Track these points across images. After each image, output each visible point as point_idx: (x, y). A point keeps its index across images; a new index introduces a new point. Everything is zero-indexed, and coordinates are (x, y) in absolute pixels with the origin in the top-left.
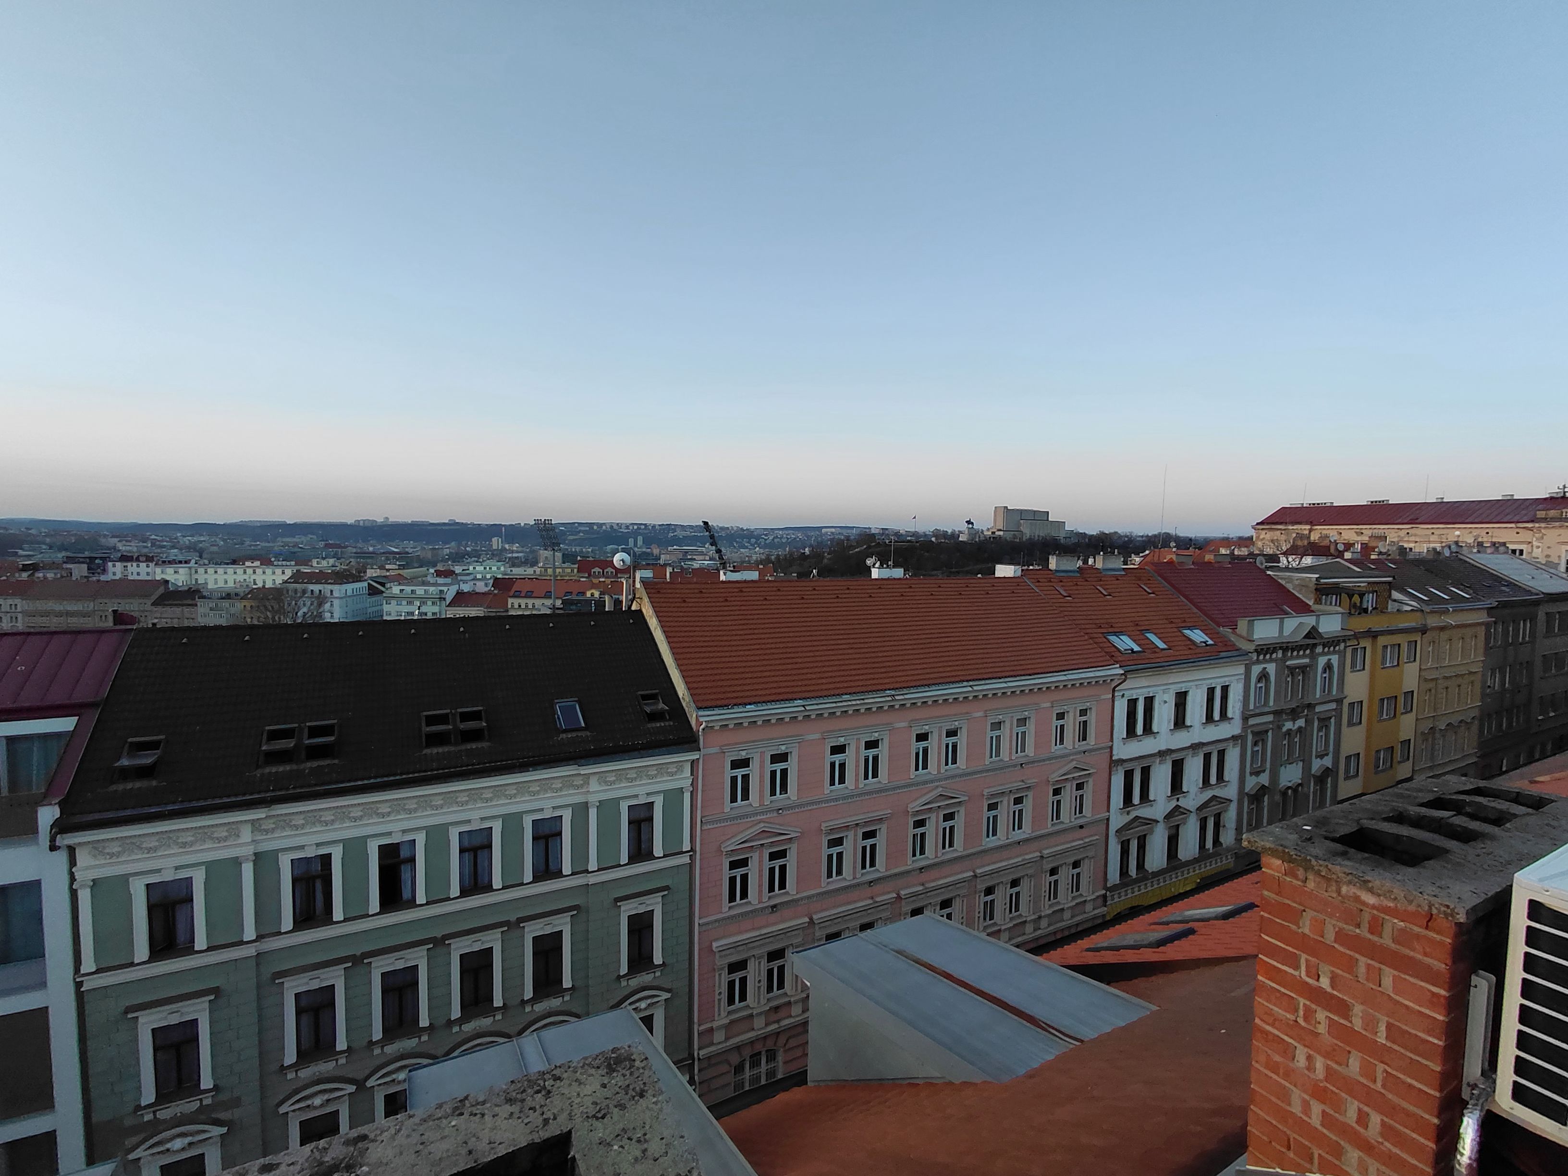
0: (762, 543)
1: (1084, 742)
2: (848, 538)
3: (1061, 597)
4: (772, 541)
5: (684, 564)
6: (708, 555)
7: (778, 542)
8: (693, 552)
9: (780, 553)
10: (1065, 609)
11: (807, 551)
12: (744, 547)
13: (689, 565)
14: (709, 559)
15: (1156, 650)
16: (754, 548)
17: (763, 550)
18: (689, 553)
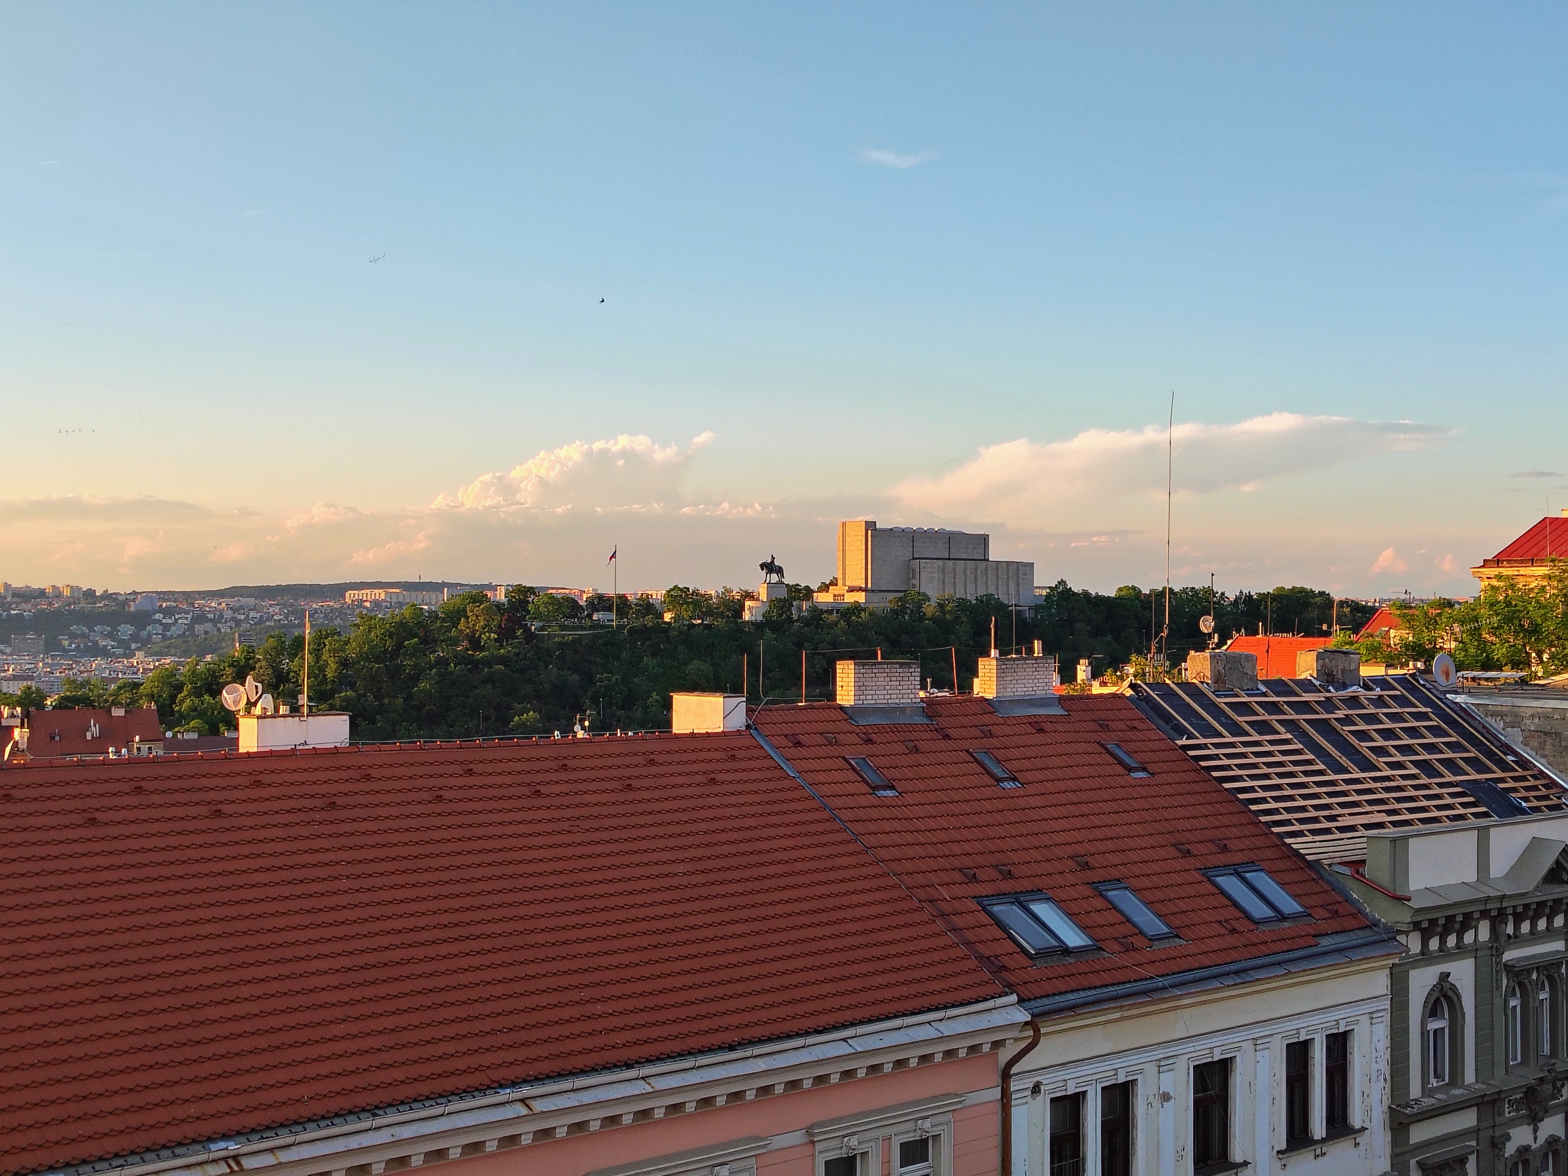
3: (864, 788)
10: (872, 827)
15: (1137, 940)
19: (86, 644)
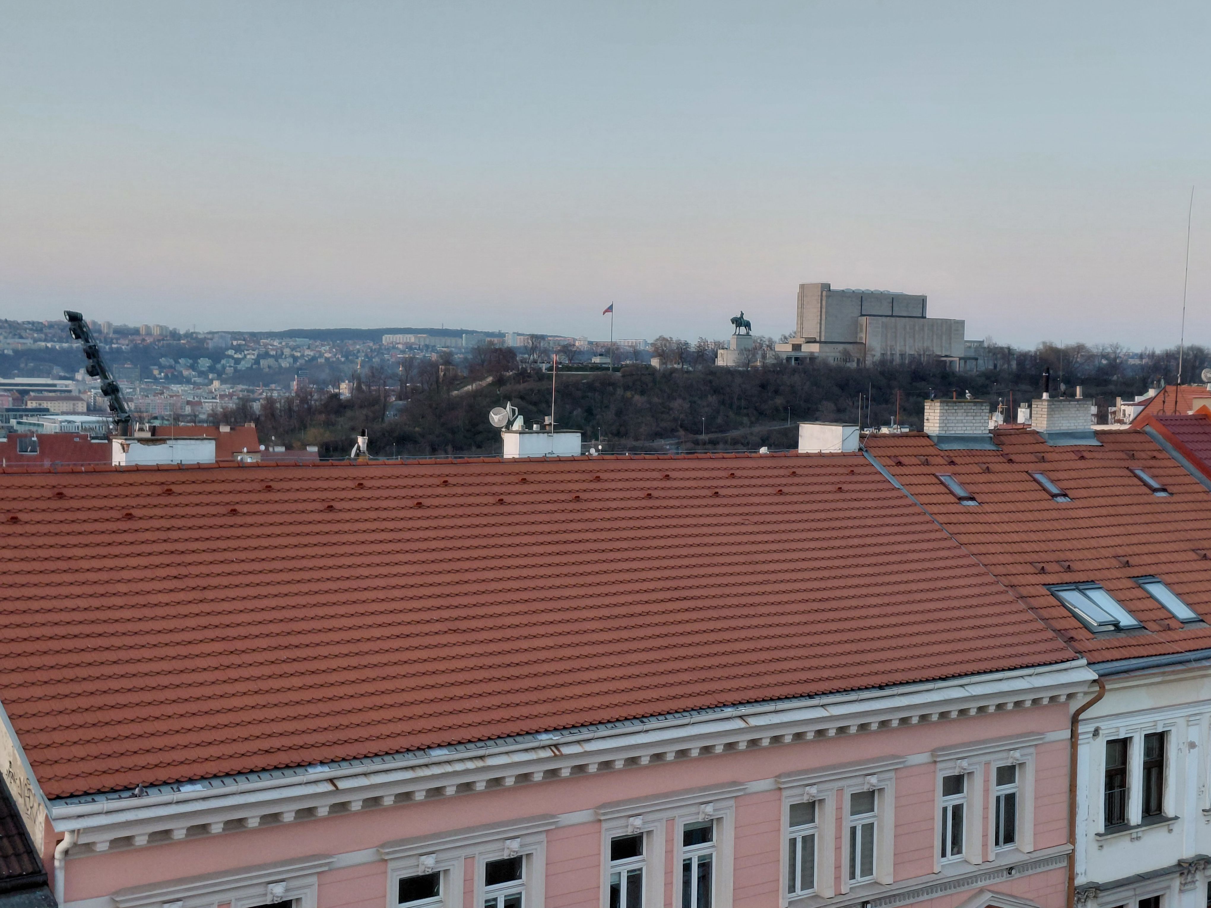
0: (229, 370)
1: (1009, 847)
2: (447, 359)
3: (952, 499)
4: (255, 364)
5: (19, 423)
6: (82, 400)
7: (269, 367)
8: (41, 391)
9: (275, 394)
10: (962, 528)
11: (345, 390)
12: (179, 379)
13: (30, 424)
14: (85, 410)
15: (1173, 624)
16: (206, 381)
17: (229, 386)
18: (32, 394)
19: (173, 374)
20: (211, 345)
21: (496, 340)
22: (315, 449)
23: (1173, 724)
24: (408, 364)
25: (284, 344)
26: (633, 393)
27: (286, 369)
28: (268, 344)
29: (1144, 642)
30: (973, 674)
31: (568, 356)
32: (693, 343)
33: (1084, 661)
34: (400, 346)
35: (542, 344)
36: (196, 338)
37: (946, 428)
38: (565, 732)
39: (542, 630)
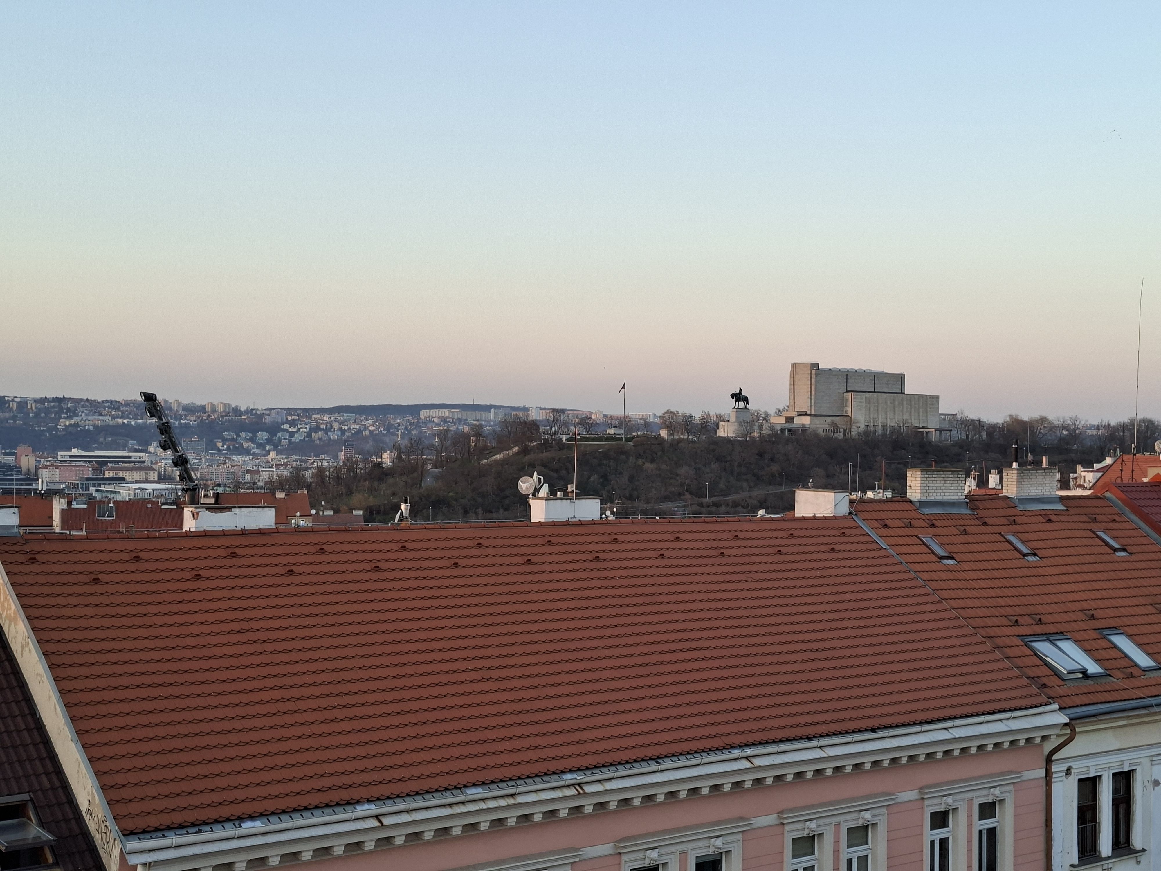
0: (284, 442)
2: (478, 431)
3: (934, 558)
4: (307, 437)
5: (97, 490)
6: (154, 470)
7: (320, 439)
8: (118, 462)
9: (325, 464)
10: (943, 585)
11: (387, 459)
12: (240, 450)
13: (108, 491)
14: (156, 479)
15: (1134, 670)
16: (264, 452)
17: (284, 456)
18: (110, 465)
19: (234, 446)
20: (268, 420)
21: (521, 414)
22: (361, 513)
23: (1139, 764)
24: (443, 435)
25: (333, 418)
26: (643, 460)
27: (334, 440)
28: (319, 419)
29: (1110, 689)
30: (955, 718)
31: (586, 428)
32: (698, 416)
33: (1056, 706)
34: (436, 420)
35: (562, 418)
36: (256, 413)
37: (926, 494)
38: (588, 772)
39: (566, 678)
